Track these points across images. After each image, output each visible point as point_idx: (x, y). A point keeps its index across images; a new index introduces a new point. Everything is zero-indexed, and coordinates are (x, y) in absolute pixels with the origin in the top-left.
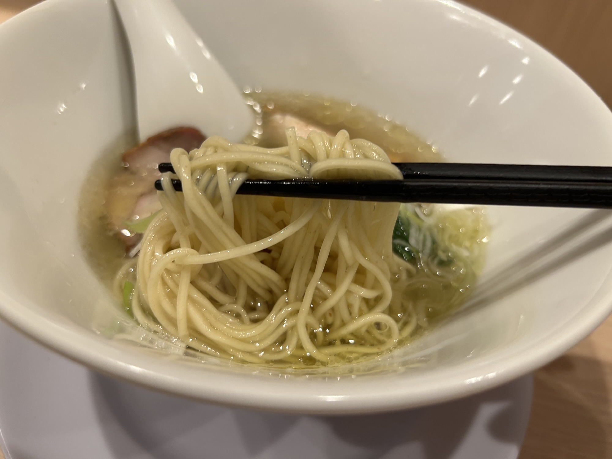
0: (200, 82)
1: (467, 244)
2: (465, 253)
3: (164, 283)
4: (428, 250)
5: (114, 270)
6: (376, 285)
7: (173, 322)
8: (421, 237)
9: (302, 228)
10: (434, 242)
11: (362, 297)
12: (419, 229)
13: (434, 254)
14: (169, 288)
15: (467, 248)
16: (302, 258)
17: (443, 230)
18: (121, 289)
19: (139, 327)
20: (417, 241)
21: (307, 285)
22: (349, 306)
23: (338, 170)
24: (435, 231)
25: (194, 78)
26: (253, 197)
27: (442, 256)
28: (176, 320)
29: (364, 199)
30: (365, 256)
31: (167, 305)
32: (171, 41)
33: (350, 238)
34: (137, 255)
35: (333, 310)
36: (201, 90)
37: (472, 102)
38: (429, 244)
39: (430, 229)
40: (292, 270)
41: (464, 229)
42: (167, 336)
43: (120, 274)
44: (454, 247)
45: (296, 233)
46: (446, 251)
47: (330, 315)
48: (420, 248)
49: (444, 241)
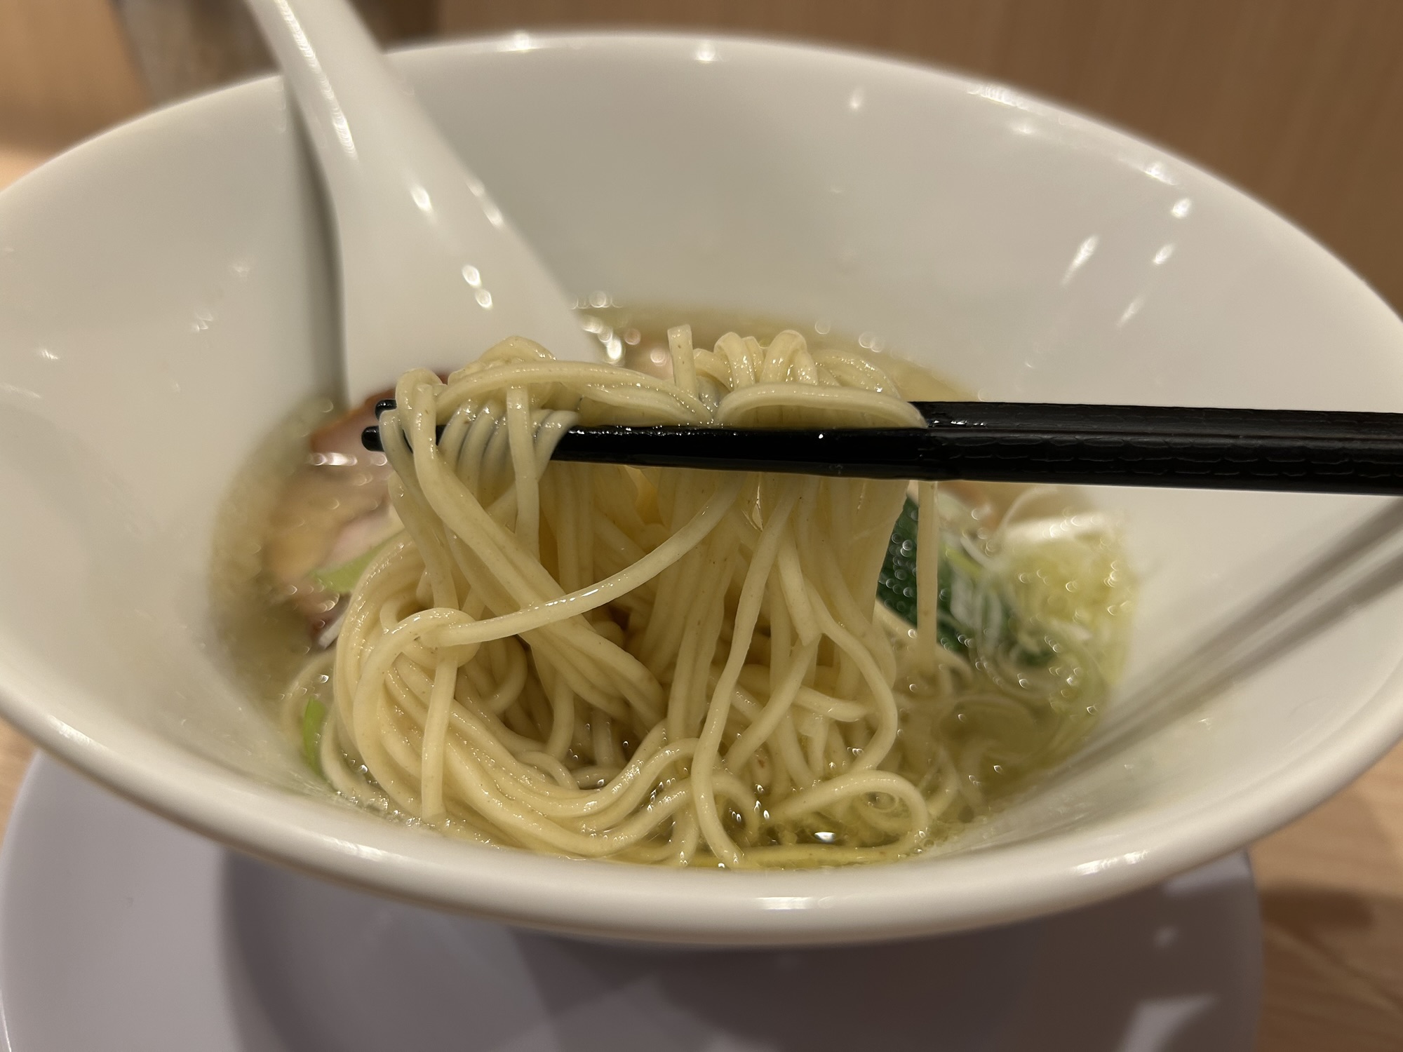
0: (486, 284)
1: (1081, 613)
2: (1079, 635)
3: (391, 700)
4: (994, 632)
5: (284, 678)
6: (861, 692)
7: (412, 785)
8: (979, 602)
9: (696, 547)
10: (1007, 613)
11: (831, 719)
12: (974, 585)
13: (1009, 640)
14: (400, 707)
15: (1082, 624)
16: (699, 623)
17: (1027, 587)
18: (299, 721)
19: (335, 798)
20: (970, 611)
21: (709, 697)
22: (803, 743)
23: (781, 409)
24: (1010, 589)
25: (473, 278)
26: (584, 467)
27: (1028, 642)
28: (419, 781)
29: (839, 473)
30: (837, 617)
31: (397, 748)
32: (423, 201)
33: (804, 571)
34: (333, 644)
35: (766, 749)
36: (487, 303)
37: (1129, 313)
38: (996, 617)
39: (997, 585)
40: (675, 656)
41: (1074, 583)
42: (398, 817)
43: (297, 686)
44: (1055, 624)
45: (683, 561)
46: (1037, 632)
47: (761, 763)
48: (977, 623)
49: (1032, 613)
